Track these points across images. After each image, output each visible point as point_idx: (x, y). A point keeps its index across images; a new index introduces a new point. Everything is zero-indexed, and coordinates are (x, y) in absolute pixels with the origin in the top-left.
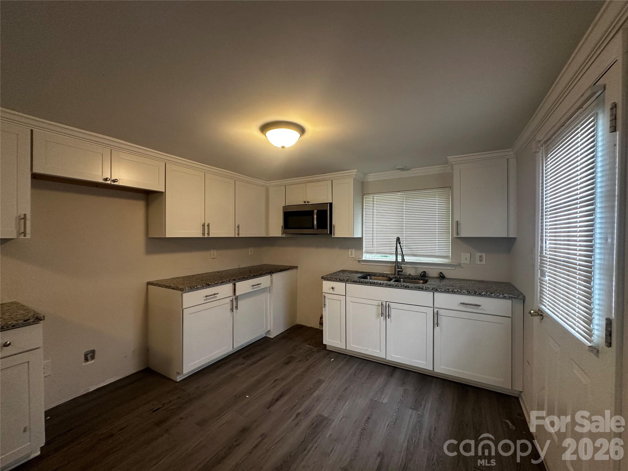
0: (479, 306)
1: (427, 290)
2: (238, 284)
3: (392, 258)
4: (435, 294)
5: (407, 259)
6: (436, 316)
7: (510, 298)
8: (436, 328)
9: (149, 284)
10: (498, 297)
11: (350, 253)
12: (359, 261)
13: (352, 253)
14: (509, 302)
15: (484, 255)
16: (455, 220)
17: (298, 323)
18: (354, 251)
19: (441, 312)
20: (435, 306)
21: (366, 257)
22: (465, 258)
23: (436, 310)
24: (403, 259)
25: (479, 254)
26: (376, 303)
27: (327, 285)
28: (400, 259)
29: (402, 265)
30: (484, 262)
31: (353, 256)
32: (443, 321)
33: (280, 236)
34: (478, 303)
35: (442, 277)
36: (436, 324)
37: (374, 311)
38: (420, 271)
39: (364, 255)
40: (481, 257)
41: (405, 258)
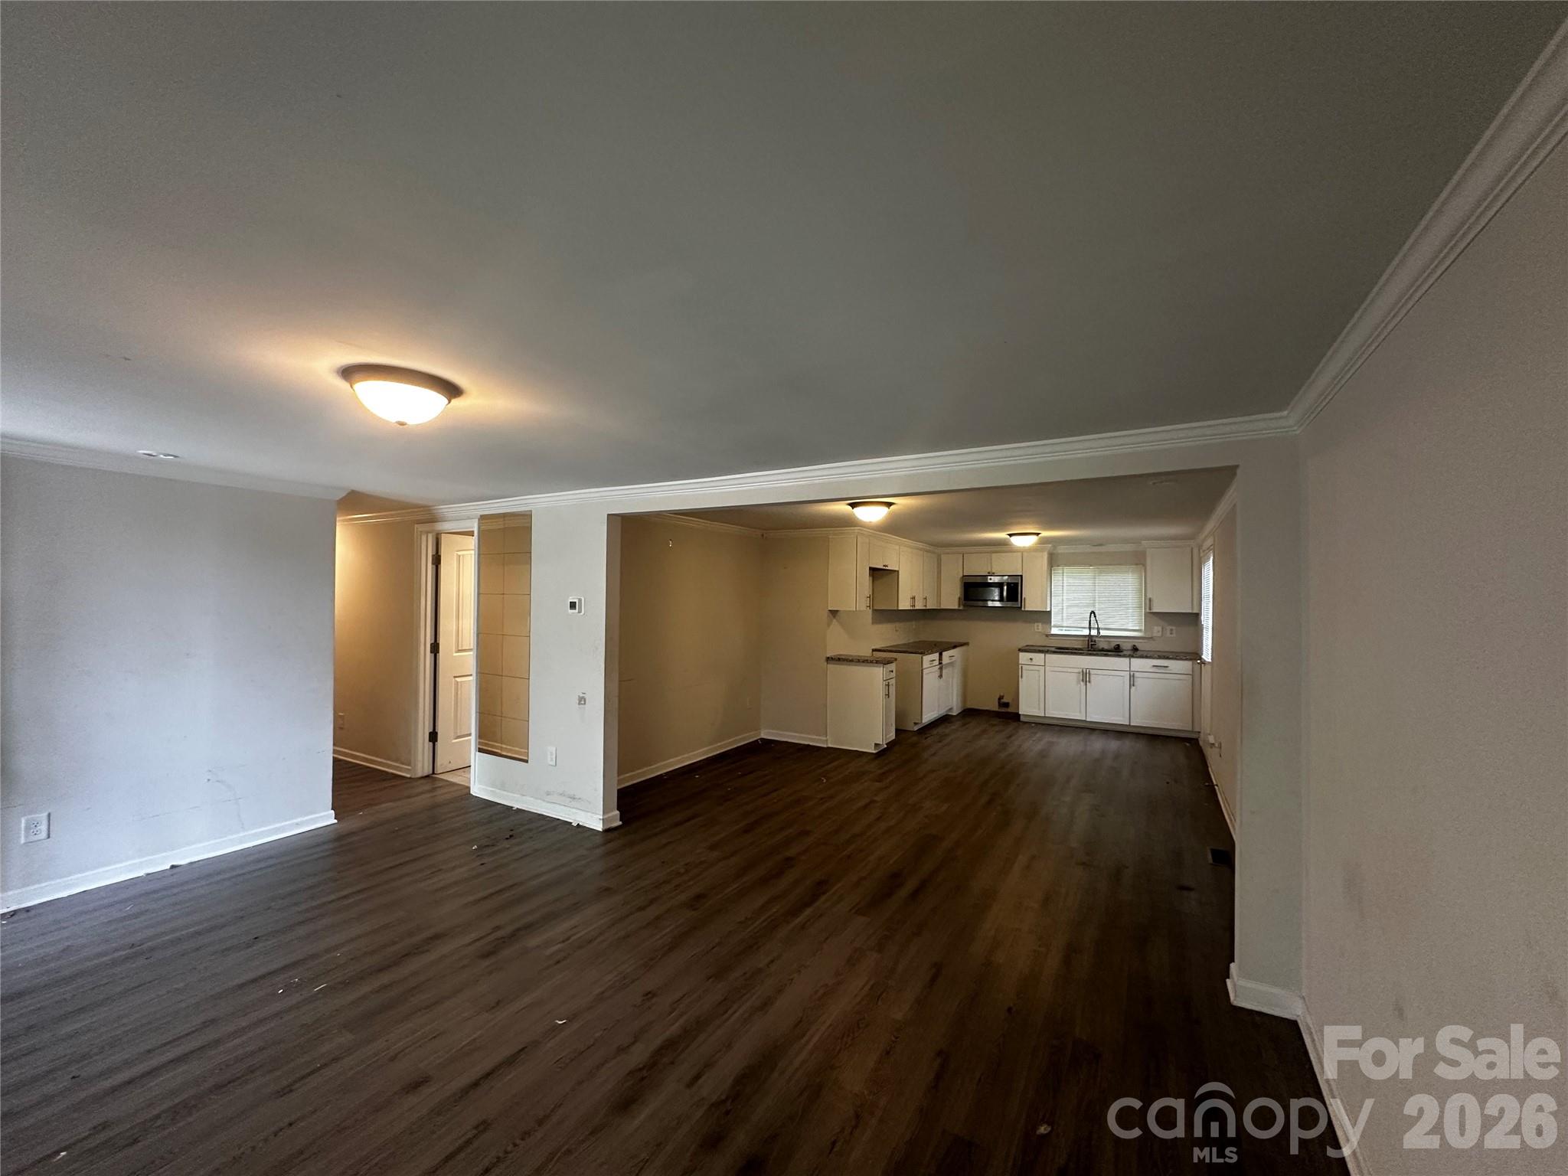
0: (1167, 667)
1: (1124, 656)
2: (944, 654)
3: (1086, 632)
4: (1132, 659)
5: (1103, 633)
6: (1132, 677)
7: (1191, 660)
8: (1133, 688)
9: (874, 650)
10: (1181, 659)
11: (1036, 627)
12: (1047, 636)
13: (1039, 627)
14: (1190, 663)
15: (1174, 628)
16: (1149, 596)
17: (969, 707)
18: (1040, 625)
19: (1137, 674)
20: (1132, 669)
21: (1054, 631)
22: (1157, 631)
23: (1132, 673)
24: (1099, 633)
25: (1171, 627)
26: (1077, 670)
27: (1024, 657)
28: (1094, 632)
29: (1096, 639)
30: (1174, 635)
31: (1040, 630)
32: (1138, 682)
33: (956, 607)
34: (1166, 665)
35: (1135, 649)
36: (1132, 684)
37: (1073, 678)
38: (1113, 645)
39: (1053, 629)
40: (1172, 630)
41: (1101, 631)
